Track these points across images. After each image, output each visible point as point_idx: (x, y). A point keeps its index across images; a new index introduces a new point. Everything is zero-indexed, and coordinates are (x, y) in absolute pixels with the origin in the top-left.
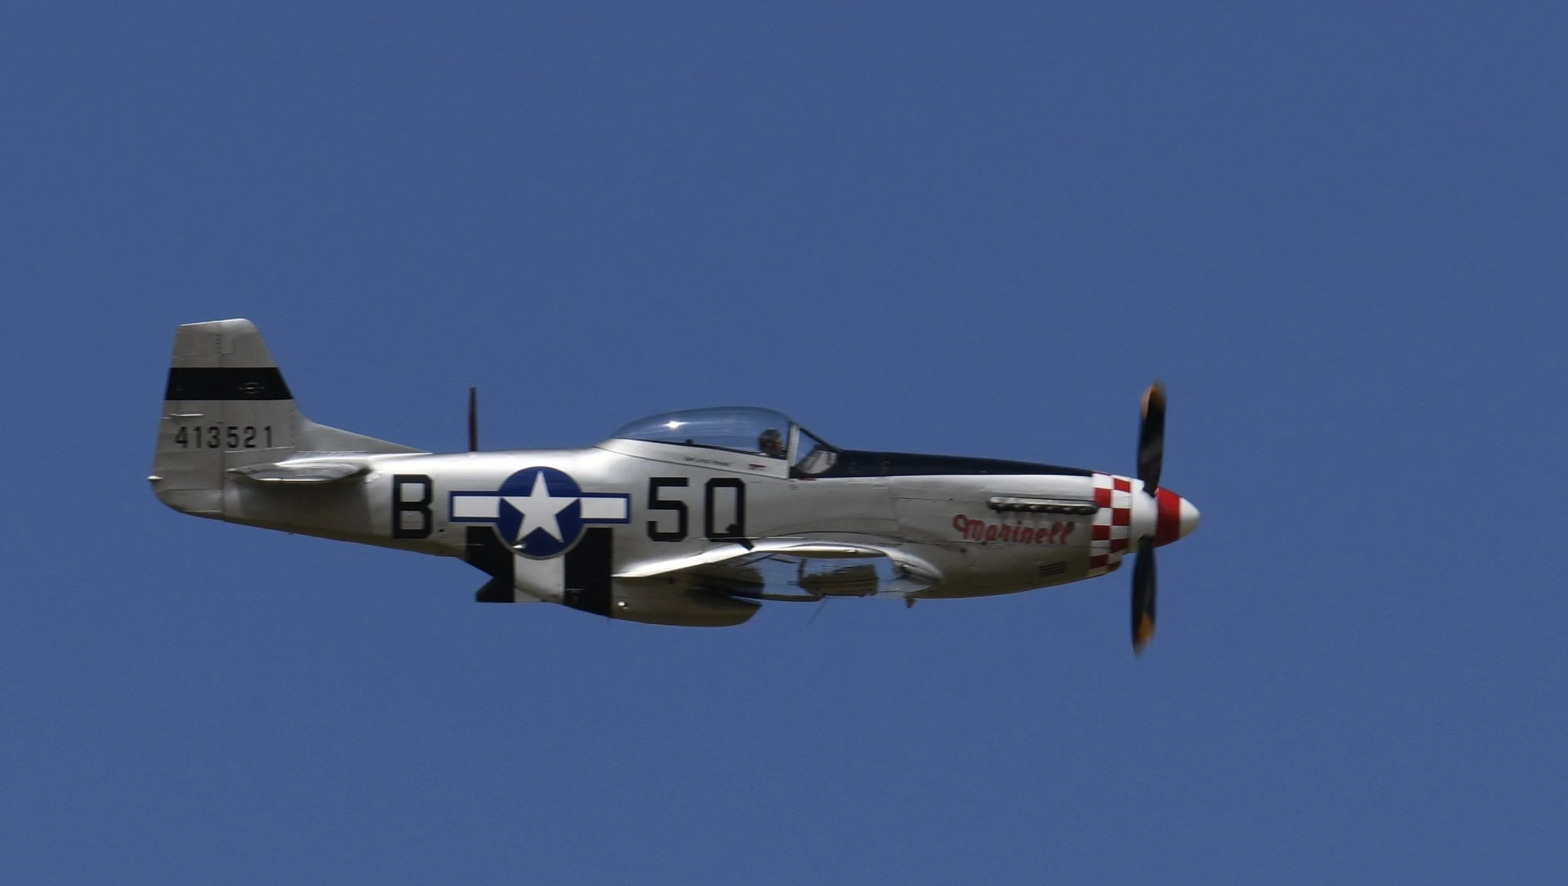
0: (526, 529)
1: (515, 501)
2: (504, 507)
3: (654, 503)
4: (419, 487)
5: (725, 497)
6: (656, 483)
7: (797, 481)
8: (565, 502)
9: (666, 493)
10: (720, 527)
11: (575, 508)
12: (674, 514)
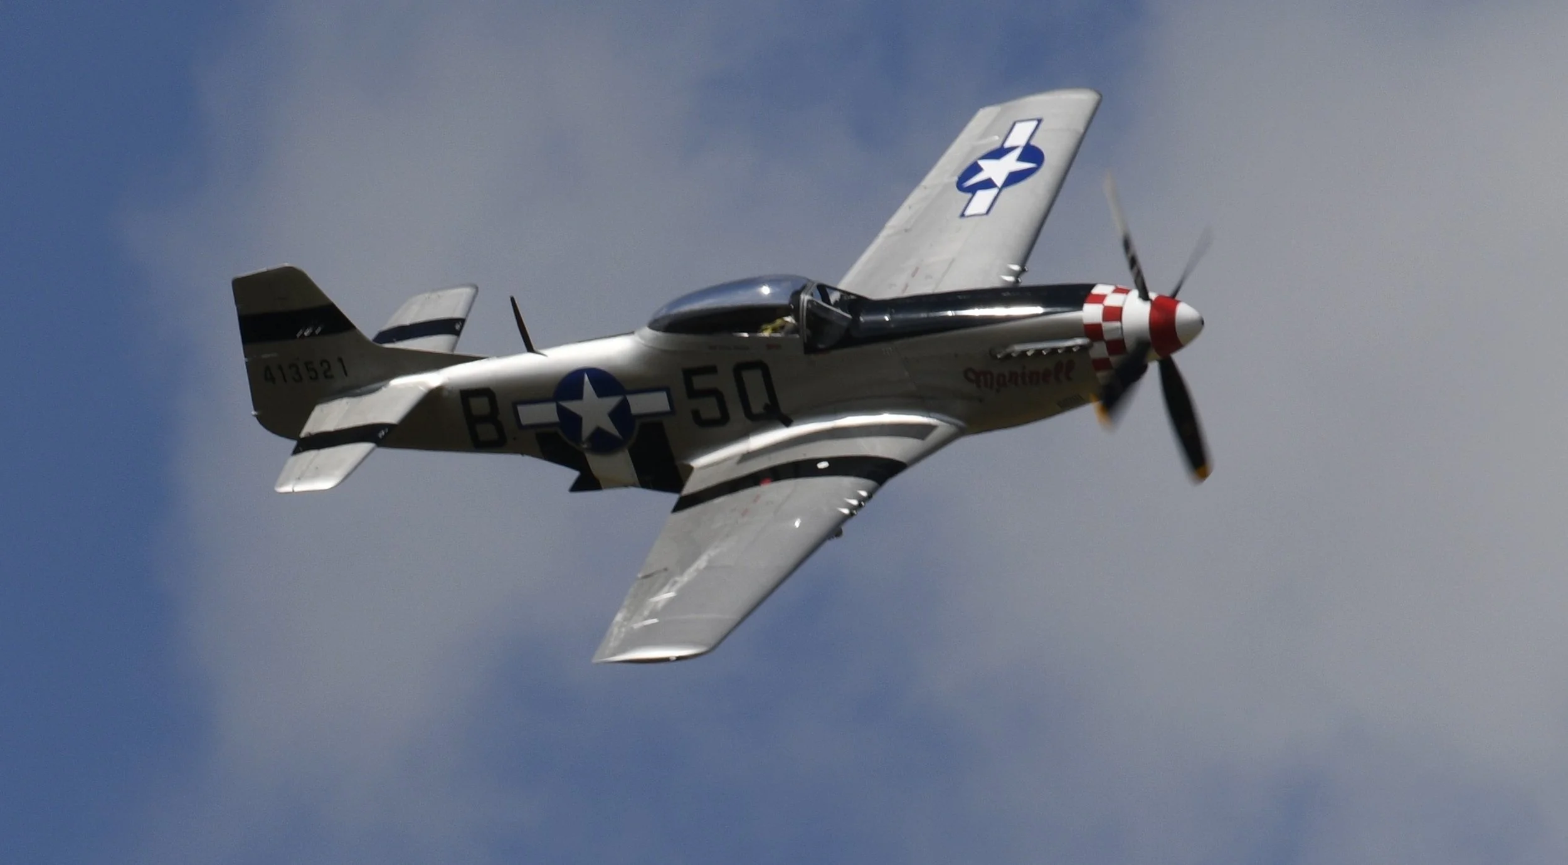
0: (587, 429)
1: (571, 405)
2: (561, 411)
3: (692, 393)
4: (484, 401)
5: (753, 379)
6: (689, 374)
7: (813, 357)
8: (612, 402)
9: (700, 382)
10: (757, 408)
11: (624, 407)
12: (712, 401)
